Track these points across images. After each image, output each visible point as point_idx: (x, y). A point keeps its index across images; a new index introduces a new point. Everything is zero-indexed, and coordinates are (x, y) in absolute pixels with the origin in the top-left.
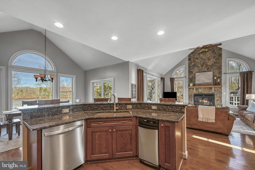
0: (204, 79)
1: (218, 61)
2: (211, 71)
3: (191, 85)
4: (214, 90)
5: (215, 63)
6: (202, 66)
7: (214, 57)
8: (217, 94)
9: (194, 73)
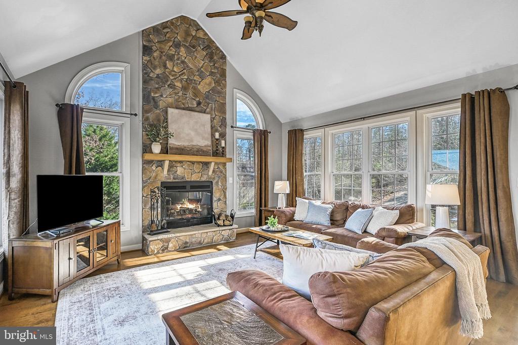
0: (193, 133)
1: (219, 88)
2: (205, 113)
3: (156, 148)
4: (214, 171)
5: (213, 89)
6: (185, 88)
7: (212, 74)
8: (217, 182)
9: (162, 104)
